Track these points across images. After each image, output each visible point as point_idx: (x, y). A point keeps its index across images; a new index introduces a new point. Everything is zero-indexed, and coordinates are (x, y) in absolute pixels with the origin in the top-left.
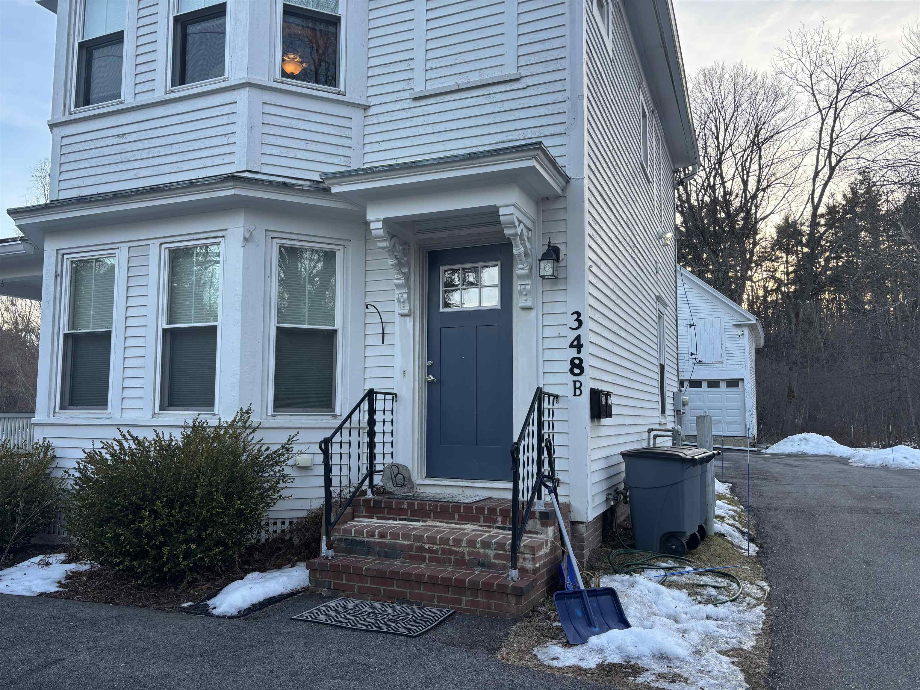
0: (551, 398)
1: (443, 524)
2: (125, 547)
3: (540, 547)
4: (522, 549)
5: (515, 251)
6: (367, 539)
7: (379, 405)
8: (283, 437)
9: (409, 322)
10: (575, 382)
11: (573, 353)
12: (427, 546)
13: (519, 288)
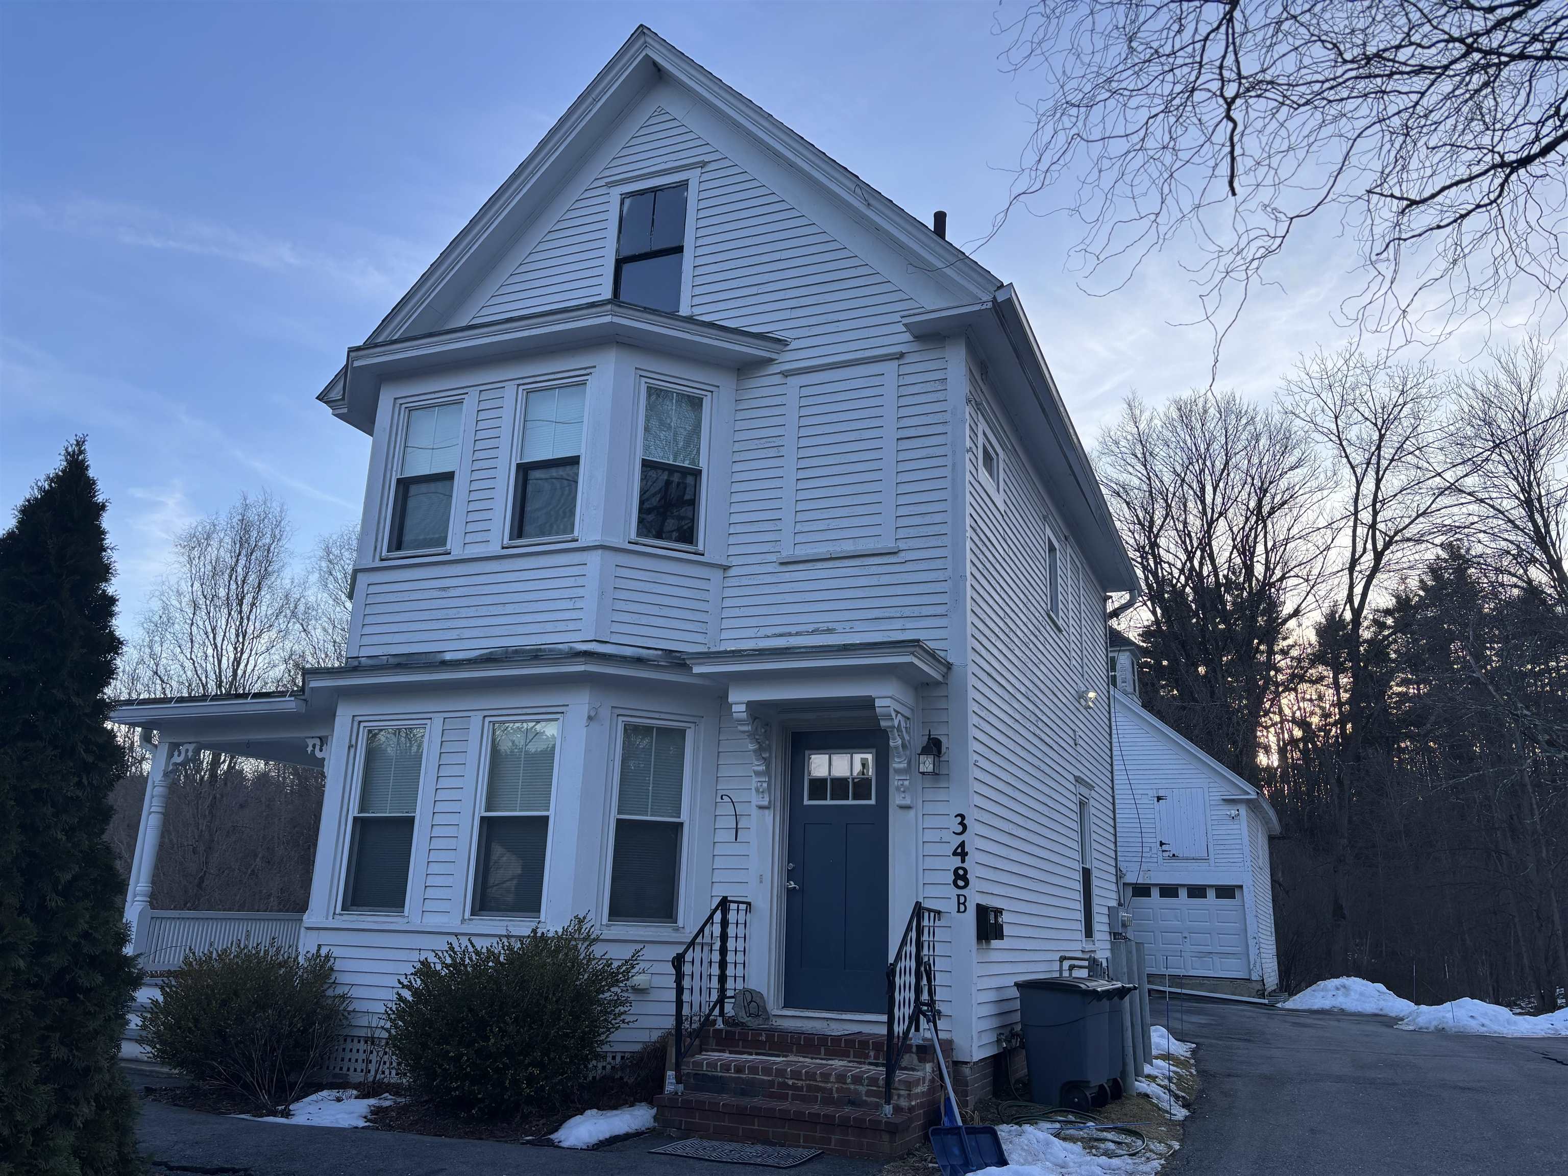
0: (932, 914)
1: (807, 1060)
2: (465, 1069)
3: (917, 1082)
4: (896, 1085)
5: (891, 744)
6: (720, 1074)
7: (732, 916)
8: (626, 952)
9: (768, 815)
10: (958, 896)
11: (956, 862)
12: (790, 1082)
13: (896, 783)
